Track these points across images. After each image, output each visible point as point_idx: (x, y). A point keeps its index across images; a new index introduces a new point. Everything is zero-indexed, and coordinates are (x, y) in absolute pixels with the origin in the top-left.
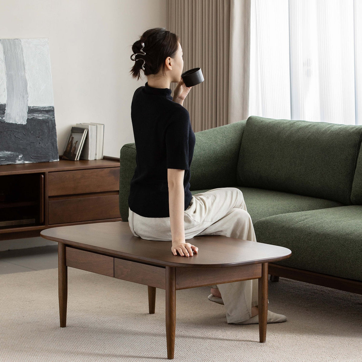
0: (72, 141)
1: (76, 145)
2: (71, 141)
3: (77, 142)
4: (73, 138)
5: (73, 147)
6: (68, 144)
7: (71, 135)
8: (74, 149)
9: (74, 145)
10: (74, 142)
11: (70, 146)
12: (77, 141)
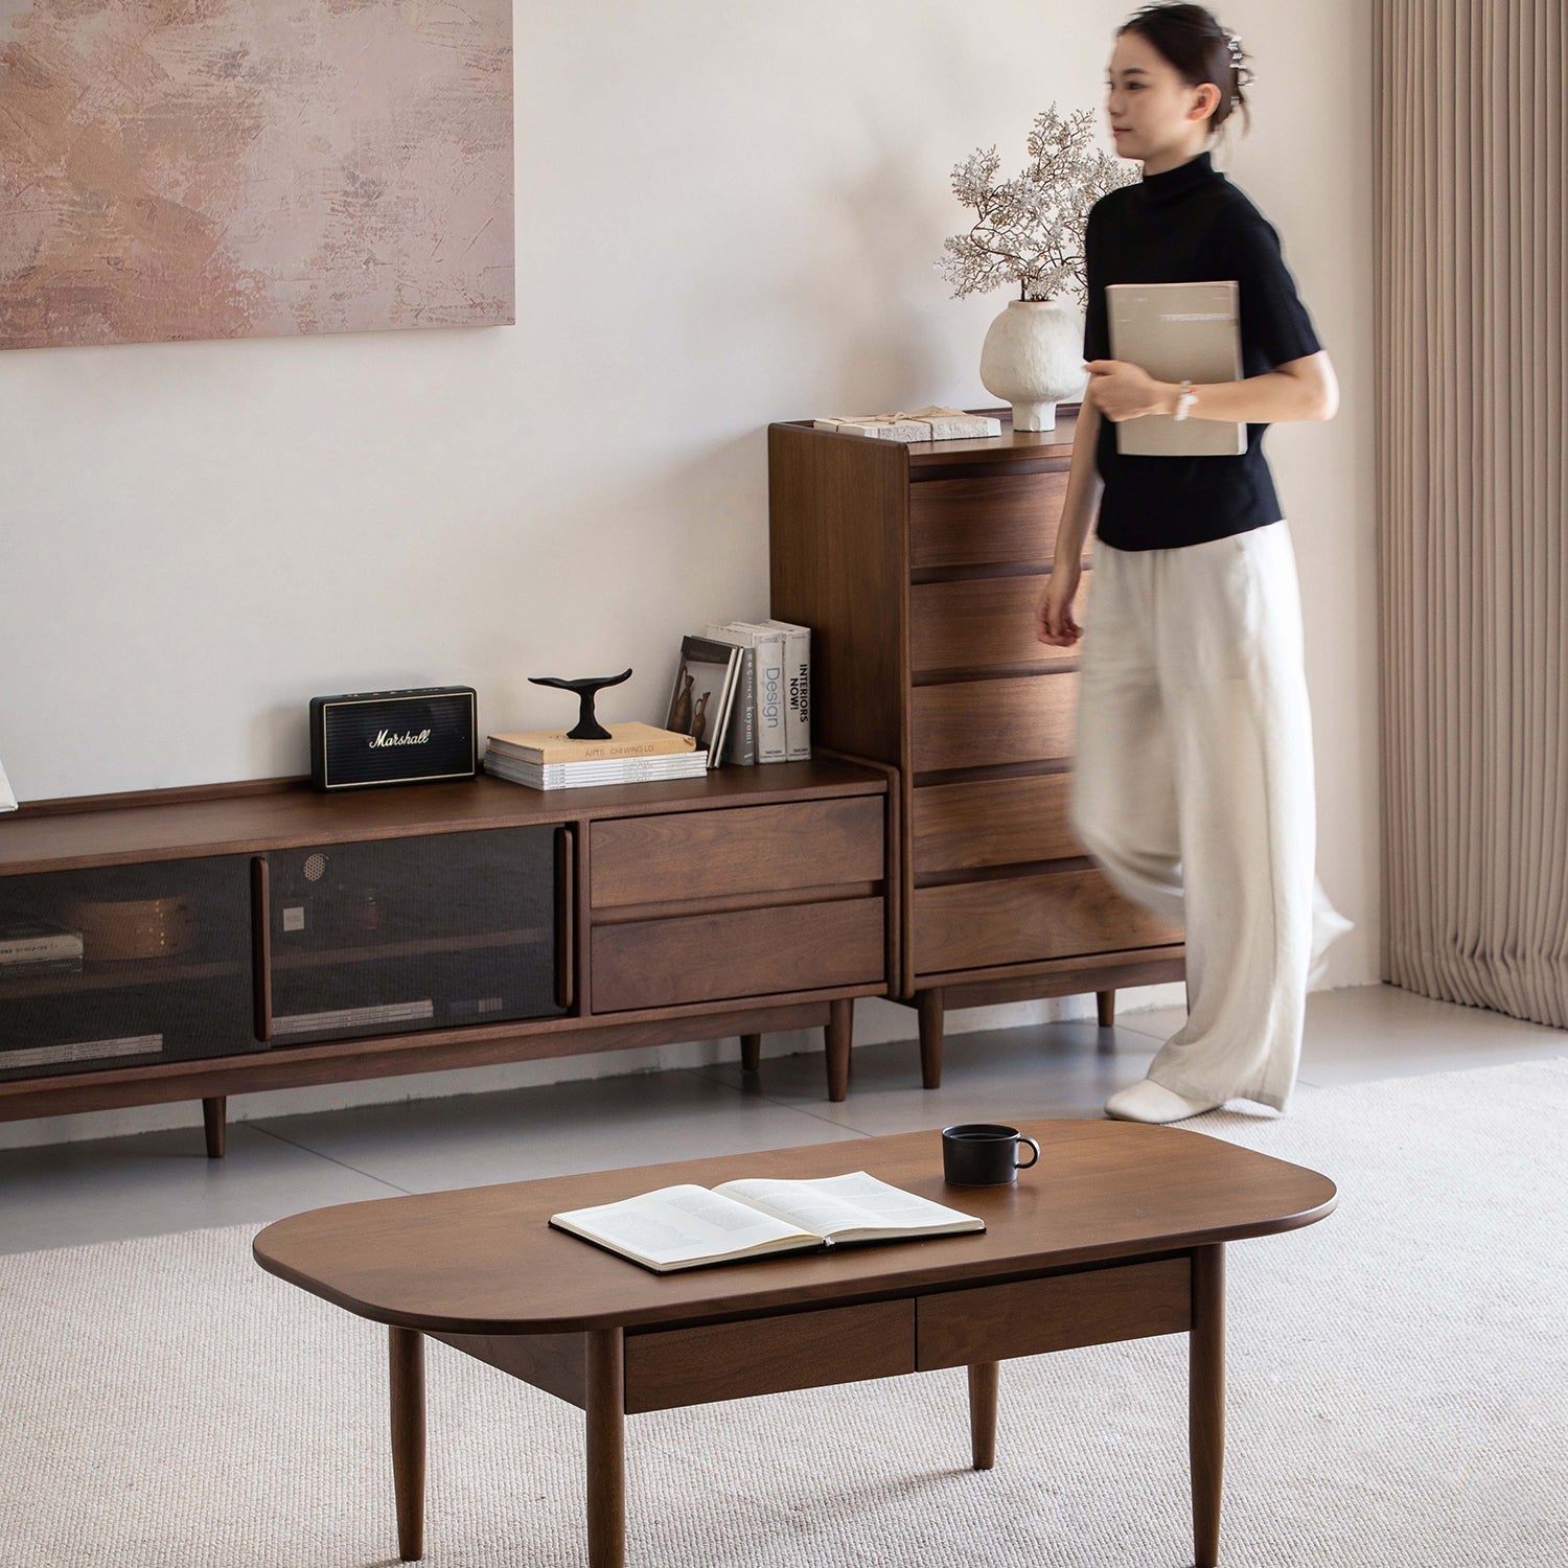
0: (688, 692)
1: (703, 707)
2: (685, 691)
3: (707, 695)
4: (691, 680)
5: (694, 717)
6: (676, 703)
7: (683, 668)
8: (698, 724)
9: (697, 709)
10: (697, 695)
11: (681, 710)
12: (709, 694)
